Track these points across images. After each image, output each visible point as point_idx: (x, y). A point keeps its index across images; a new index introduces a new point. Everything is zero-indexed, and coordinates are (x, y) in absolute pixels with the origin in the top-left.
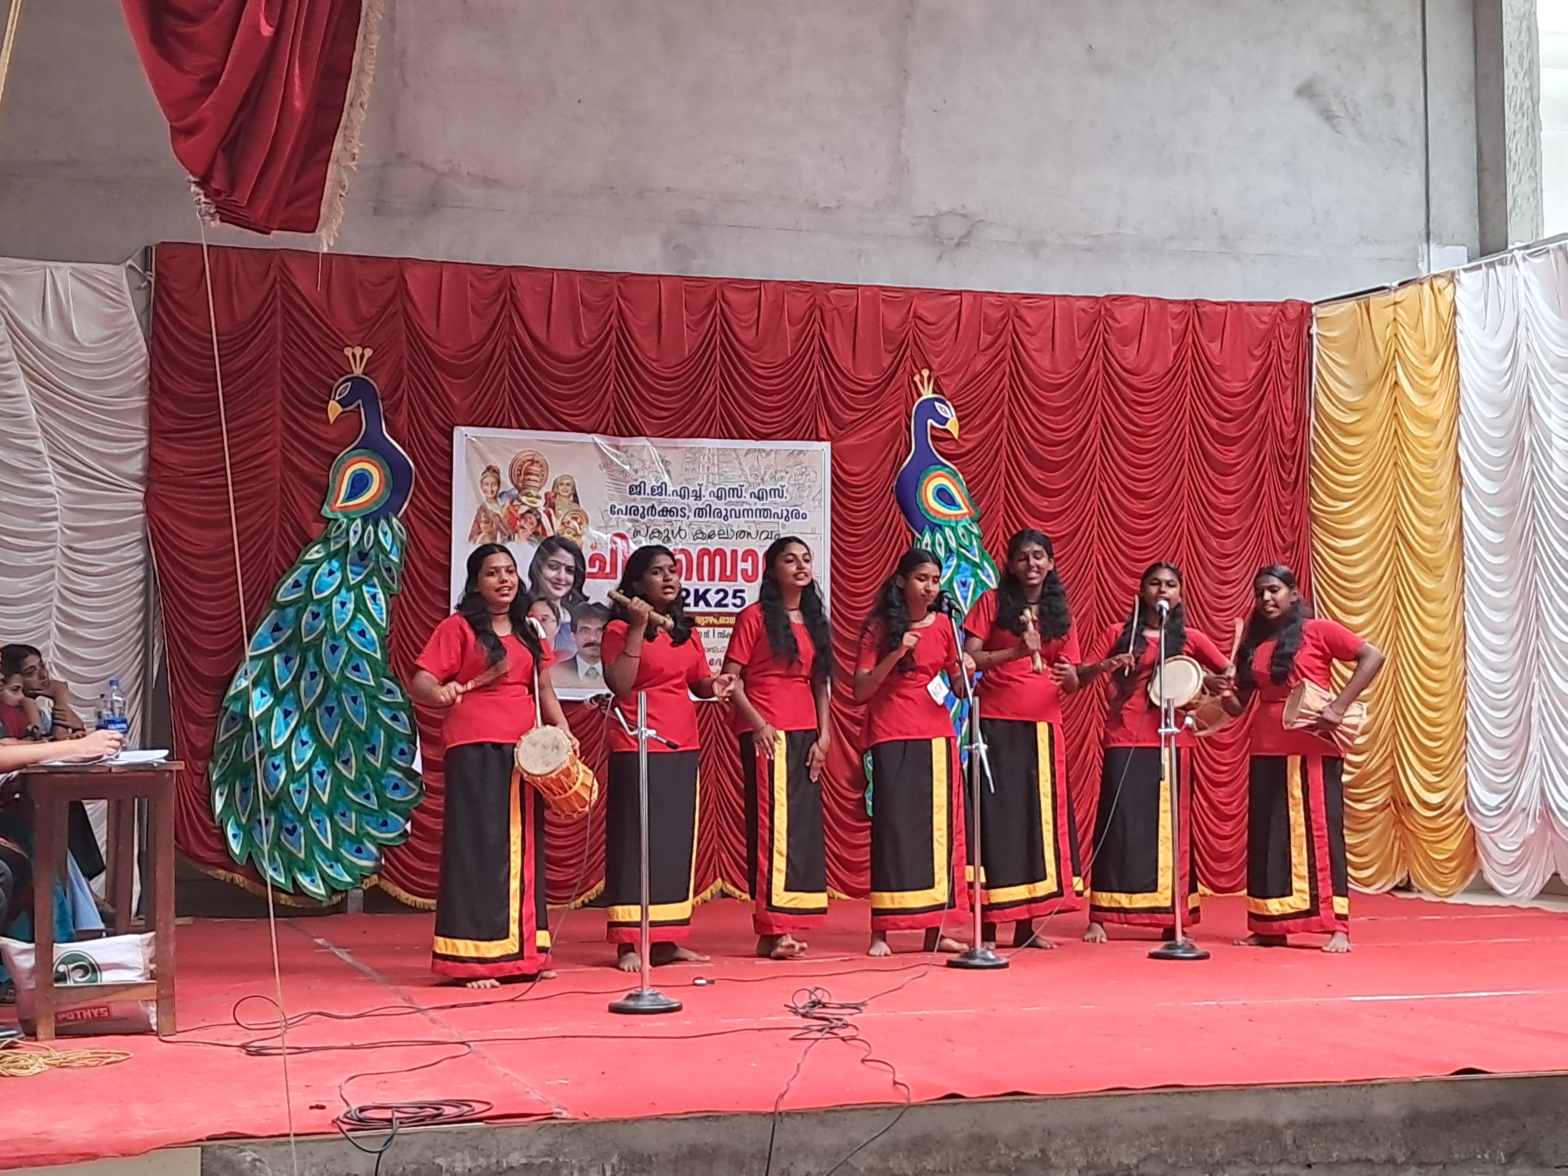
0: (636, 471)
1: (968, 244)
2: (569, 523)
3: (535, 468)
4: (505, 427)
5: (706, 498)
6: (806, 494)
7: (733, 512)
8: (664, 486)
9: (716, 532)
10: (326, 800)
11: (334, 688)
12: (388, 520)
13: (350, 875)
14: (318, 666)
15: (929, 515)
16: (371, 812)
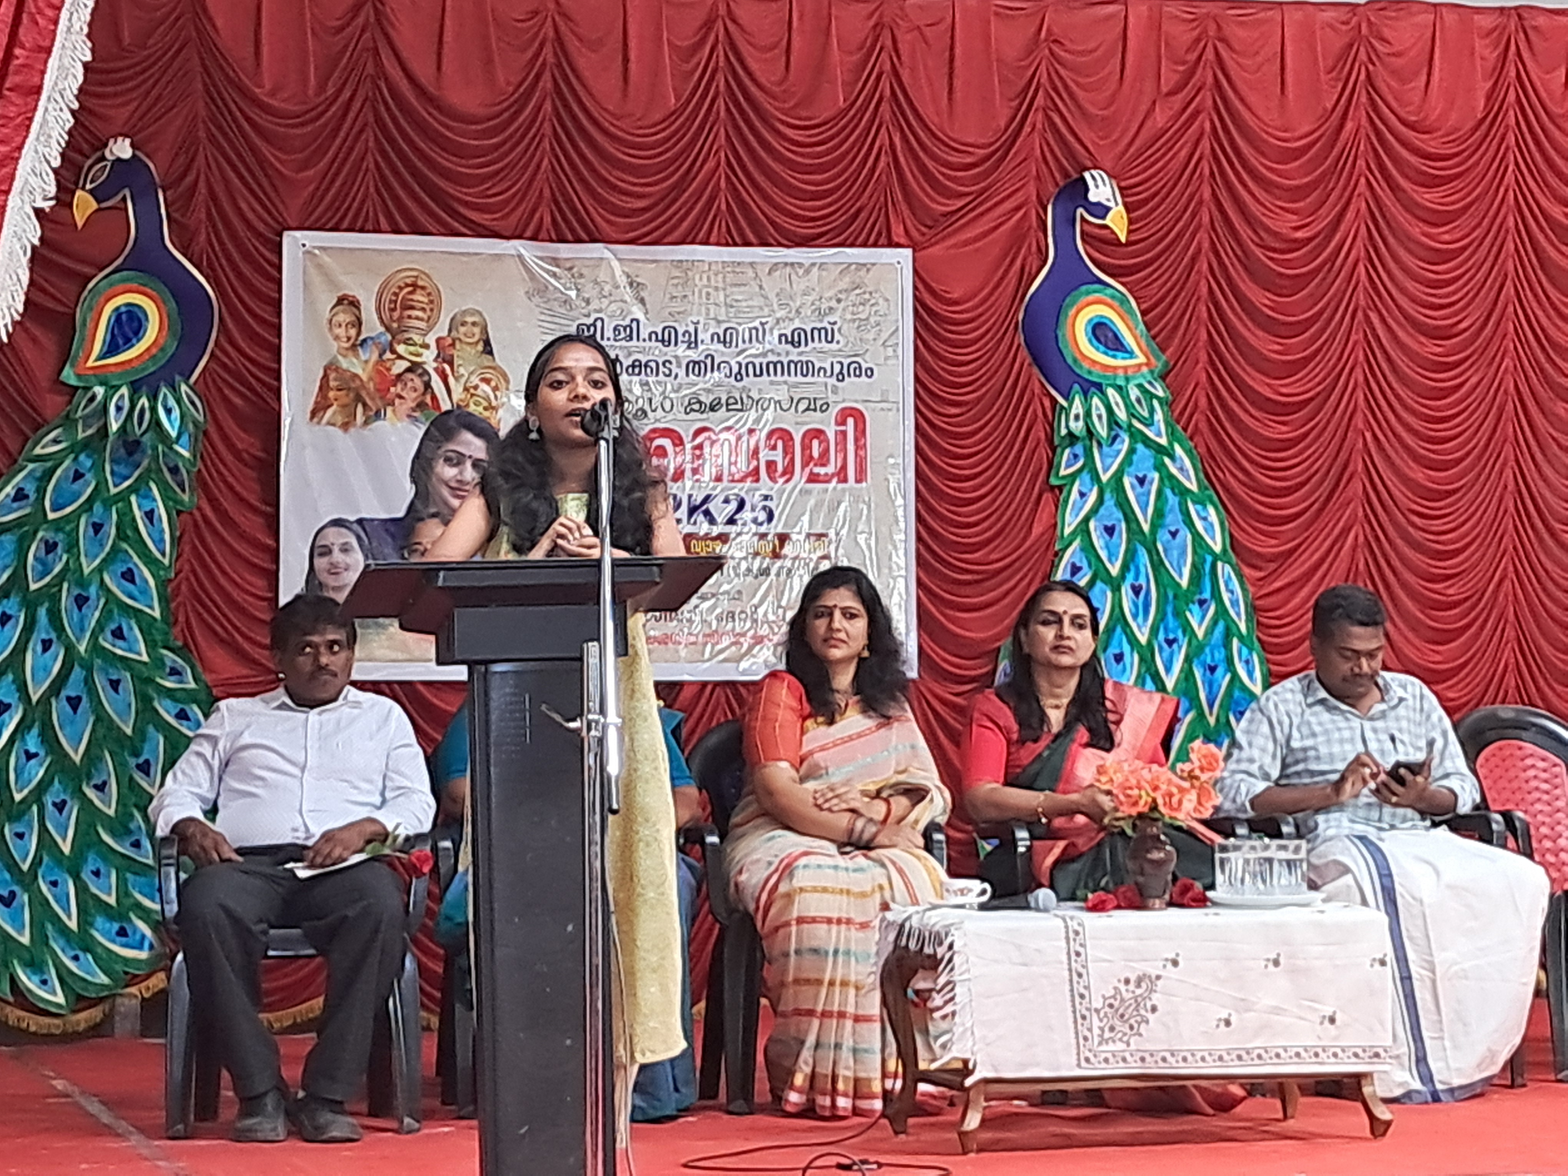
0: (588, 302)
2: (476, 387)
3: (419, 296)
4: (368, 231)
5: (707, 346)
6: (871, 336)
7: (750, 367)
8: (634, 325)
9: (723, 401)
10: (66, 849)
11: (81, 666)
12: (174, 389)
13: (105, 973)
14: (55, 630)
15: (1081, 367)
16: (142, 869)
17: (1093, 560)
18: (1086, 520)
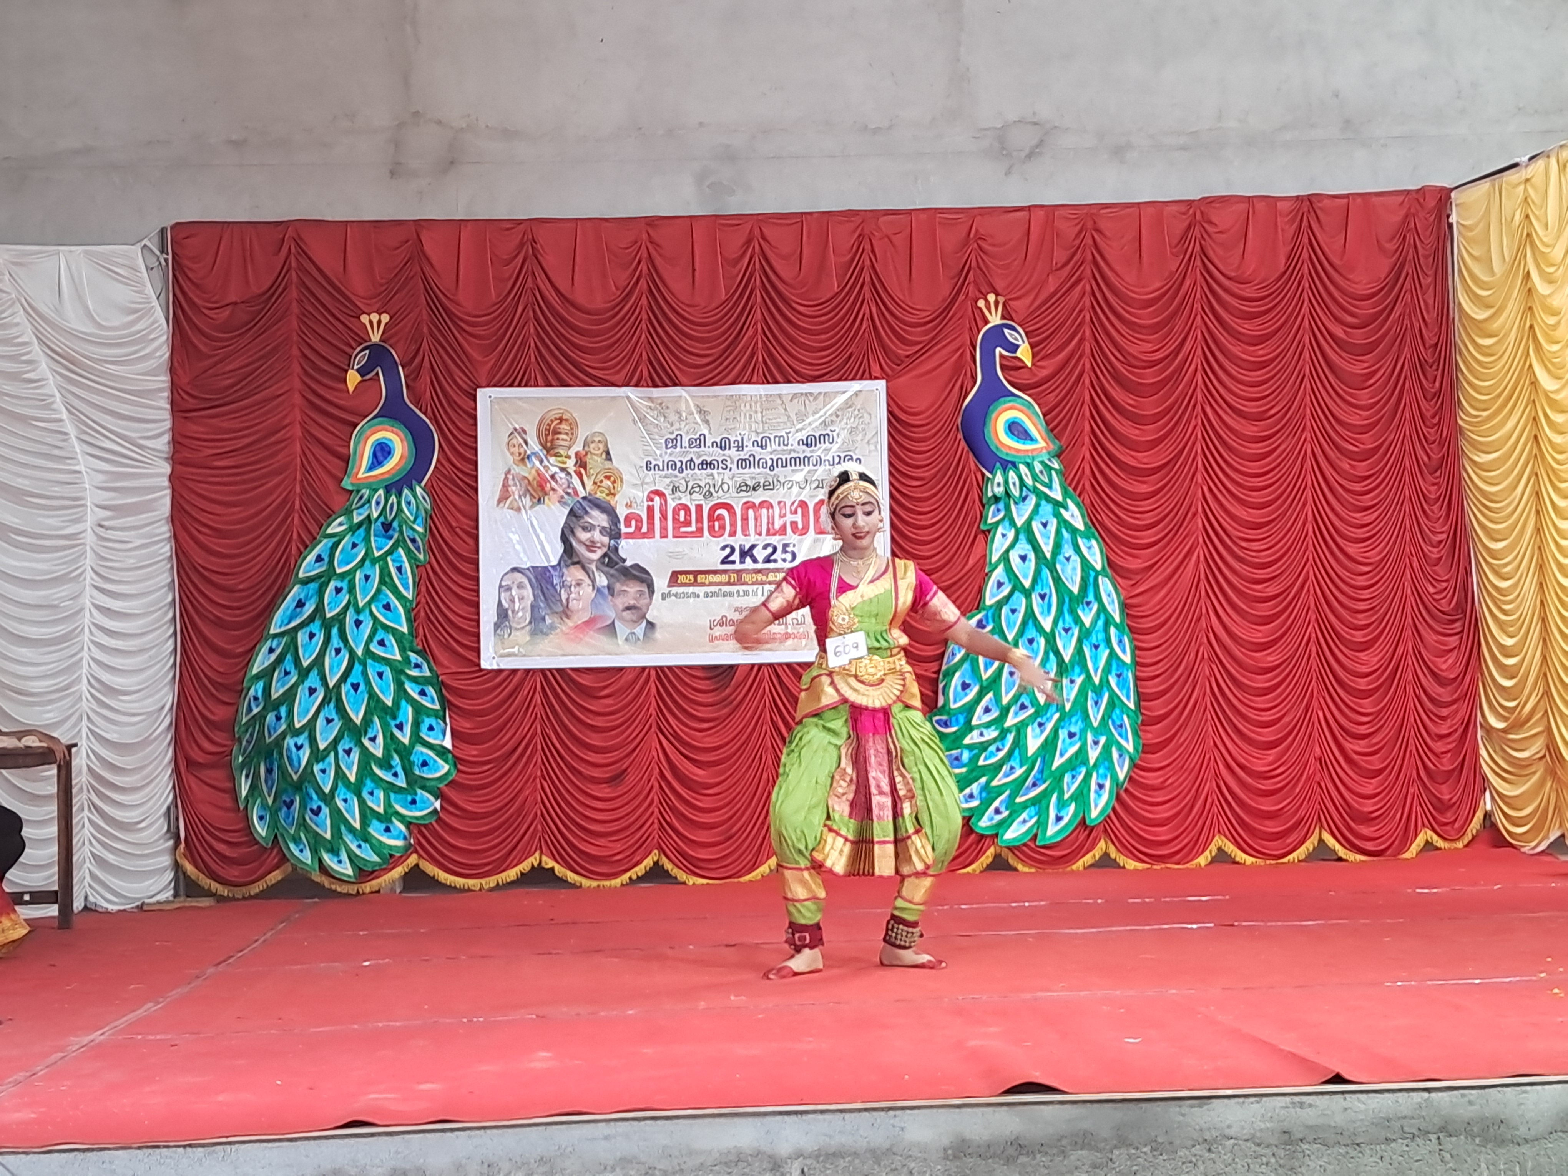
0: (672, 425)
1: (1040, 154)
3: (564, 427)
4: (531, 386)
5: (749, 449)
6: (859, 438)
7: (780, 461)
8: (702, 438)
9: (762, 484)
10: (352, 778)
11: (360, 664)
12: (412, 489)
13: (378, 855)
14: (343, 641)
15: (1001, 451)
16: (399, 790)
17: (1012, 577)
18: (1007, 551)
